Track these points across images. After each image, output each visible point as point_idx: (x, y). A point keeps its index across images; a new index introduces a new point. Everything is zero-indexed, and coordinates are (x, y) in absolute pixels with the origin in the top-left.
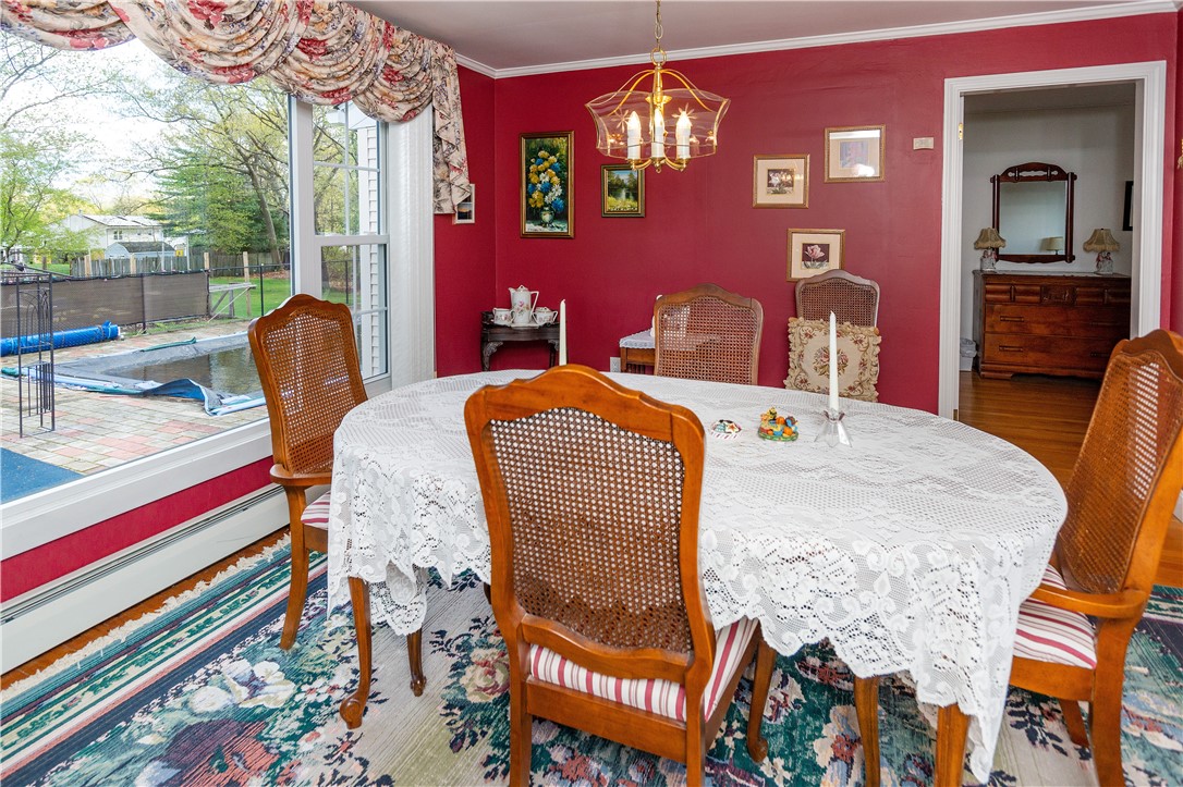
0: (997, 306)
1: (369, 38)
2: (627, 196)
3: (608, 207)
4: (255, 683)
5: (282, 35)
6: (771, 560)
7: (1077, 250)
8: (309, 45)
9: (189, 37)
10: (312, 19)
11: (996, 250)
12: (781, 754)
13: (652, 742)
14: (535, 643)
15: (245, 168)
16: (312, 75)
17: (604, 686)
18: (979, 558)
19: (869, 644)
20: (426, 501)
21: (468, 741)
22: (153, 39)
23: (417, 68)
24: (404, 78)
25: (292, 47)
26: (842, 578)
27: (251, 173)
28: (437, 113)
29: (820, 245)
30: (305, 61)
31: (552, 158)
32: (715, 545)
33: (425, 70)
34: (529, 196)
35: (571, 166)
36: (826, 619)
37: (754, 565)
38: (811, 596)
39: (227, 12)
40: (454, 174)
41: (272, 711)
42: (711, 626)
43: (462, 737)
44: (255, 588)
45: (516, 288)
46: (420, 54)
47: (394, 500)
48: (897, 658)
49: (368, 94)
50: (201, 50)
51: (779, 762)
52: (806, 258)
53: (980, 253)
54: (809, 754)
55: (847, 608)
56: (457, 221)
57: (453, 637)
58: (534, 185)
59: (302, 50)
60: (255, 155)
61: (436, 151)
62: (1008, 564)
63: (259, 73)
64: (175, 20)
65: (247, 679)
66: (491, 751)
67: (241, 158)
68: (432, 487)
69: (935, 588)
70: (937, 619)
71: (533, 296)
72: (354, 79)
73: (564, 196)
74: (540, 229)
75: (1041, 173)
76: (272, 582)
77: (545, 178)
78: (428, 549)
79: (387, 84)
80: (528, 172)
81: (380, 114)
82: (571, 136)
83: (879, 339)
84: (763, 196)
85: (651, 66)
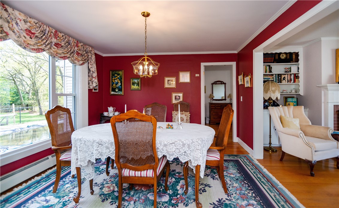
0: (213, 110)
1: (73, 44)
2: (137, 85)
3: (132, 88)
4: (47, 200)
5: (50, 42)
6: (168, 144)
7: (227, 98)
8: (57, 45)
9: (26, 40)
10: (58, 38)
11: (213, 98)
12: (171, 189)
13: (147, 182)
14: (124, 168)
15: (11, 78)
16: (58, 52)
17: (138, 174)
18: (201, 140)
19: (184, 156)
20: (99, 144)
21: (105, 200)
22: (16, 40)
23: (85, 53)
24: (81, 55)
25: (53, 45)
26: (180, 146)
27: (14, 80)
28: (90, 64)
29: (178, 96)
30: (56, 49)
31: (118, 76)
32: (158, 143)
33: (87, 53)
34: (112, 85)
35: (123, 78)
36: (177, 153)
37: (165, 145)
38: (175, 149)
39: (36, 35)
40: (94, 79)
41: (53, 205)
42: (158, 158)
43: (104, 199)
44: (42, 183)
45: (109, 107)
46: (85, 49)
47: (90, 146)
48: (189, 158)
49: (72, 58)
50: (28, 44)
51: (171, 191)
52: (176, 99)
53: (210, 99)
54: (176, 188)
55: (181, 151)
56: (93, 91)
57: (99, 183)
58: (114, 83)
59: (55, 46)
60: (15, 74)
61: (89, 73)
62: (205, 141)
63: (44, 51)
64: (22, 36)
65: (45, 200)
66: (111, 200)
67: (10, 75)
68: (100, 141)
69: (194, 146)
70: (195, 151)
71: (114, 109)
72: (69, 54)
73: (121, 85)
74: (115, 93)
75: (220, 83)
76: (46, 181)
77: (116, 81)
78: (99, 154)
79: (77, 56)
80: (112, 79)
81: (75, 63)
82: (123, 71)
83: (190, 115)
84: (166, 86)
85: (144, 56)
